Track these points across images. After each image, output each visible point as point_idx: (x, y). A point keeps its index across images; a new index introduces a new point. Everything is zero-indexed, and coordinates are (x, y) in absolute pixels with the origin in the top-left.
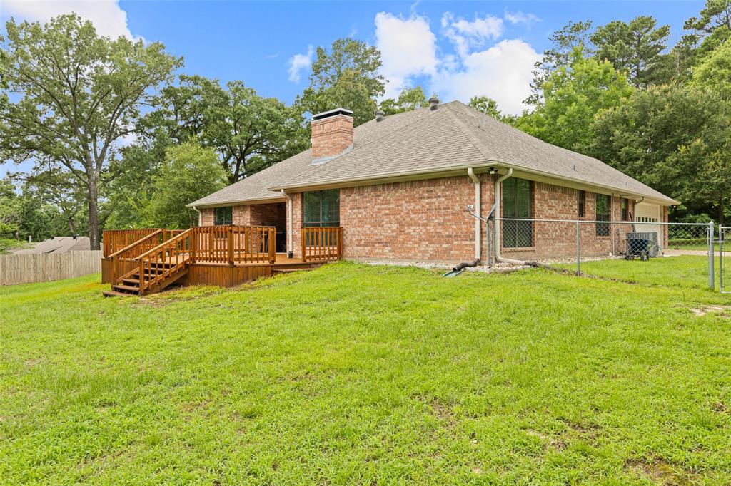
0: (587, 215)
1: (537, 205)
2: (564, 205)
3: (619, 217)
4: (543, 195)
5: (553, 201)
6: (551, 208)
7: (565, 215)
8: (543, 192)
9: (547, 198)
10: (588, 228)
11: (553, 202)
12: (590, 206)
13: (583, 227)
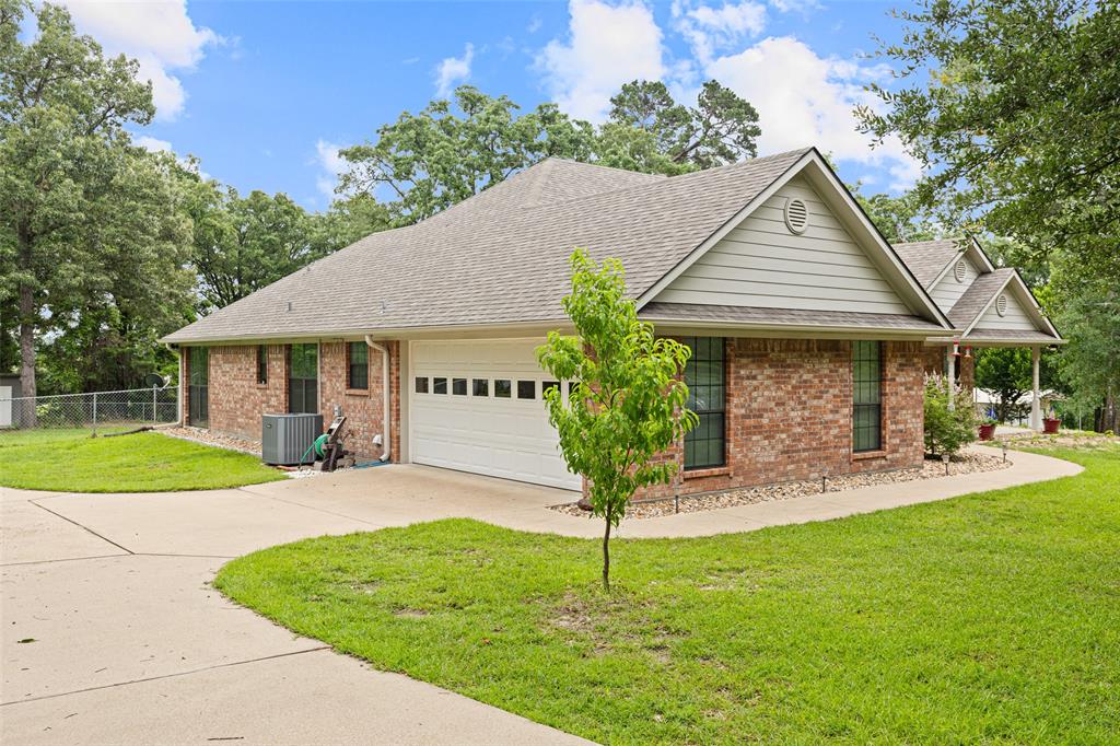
0: (272, 381)
1: (212, 371)
2: (240, 369)
3: (341, 385)
4: (217, 360)
5: (226, 365)
6: (224, 373)
7: (241, 382)
8: (217, 356)
9: (221, 362)
10: (273, 401)
11: (227, 367)
12: (277, 368)
13: (264, 399)
